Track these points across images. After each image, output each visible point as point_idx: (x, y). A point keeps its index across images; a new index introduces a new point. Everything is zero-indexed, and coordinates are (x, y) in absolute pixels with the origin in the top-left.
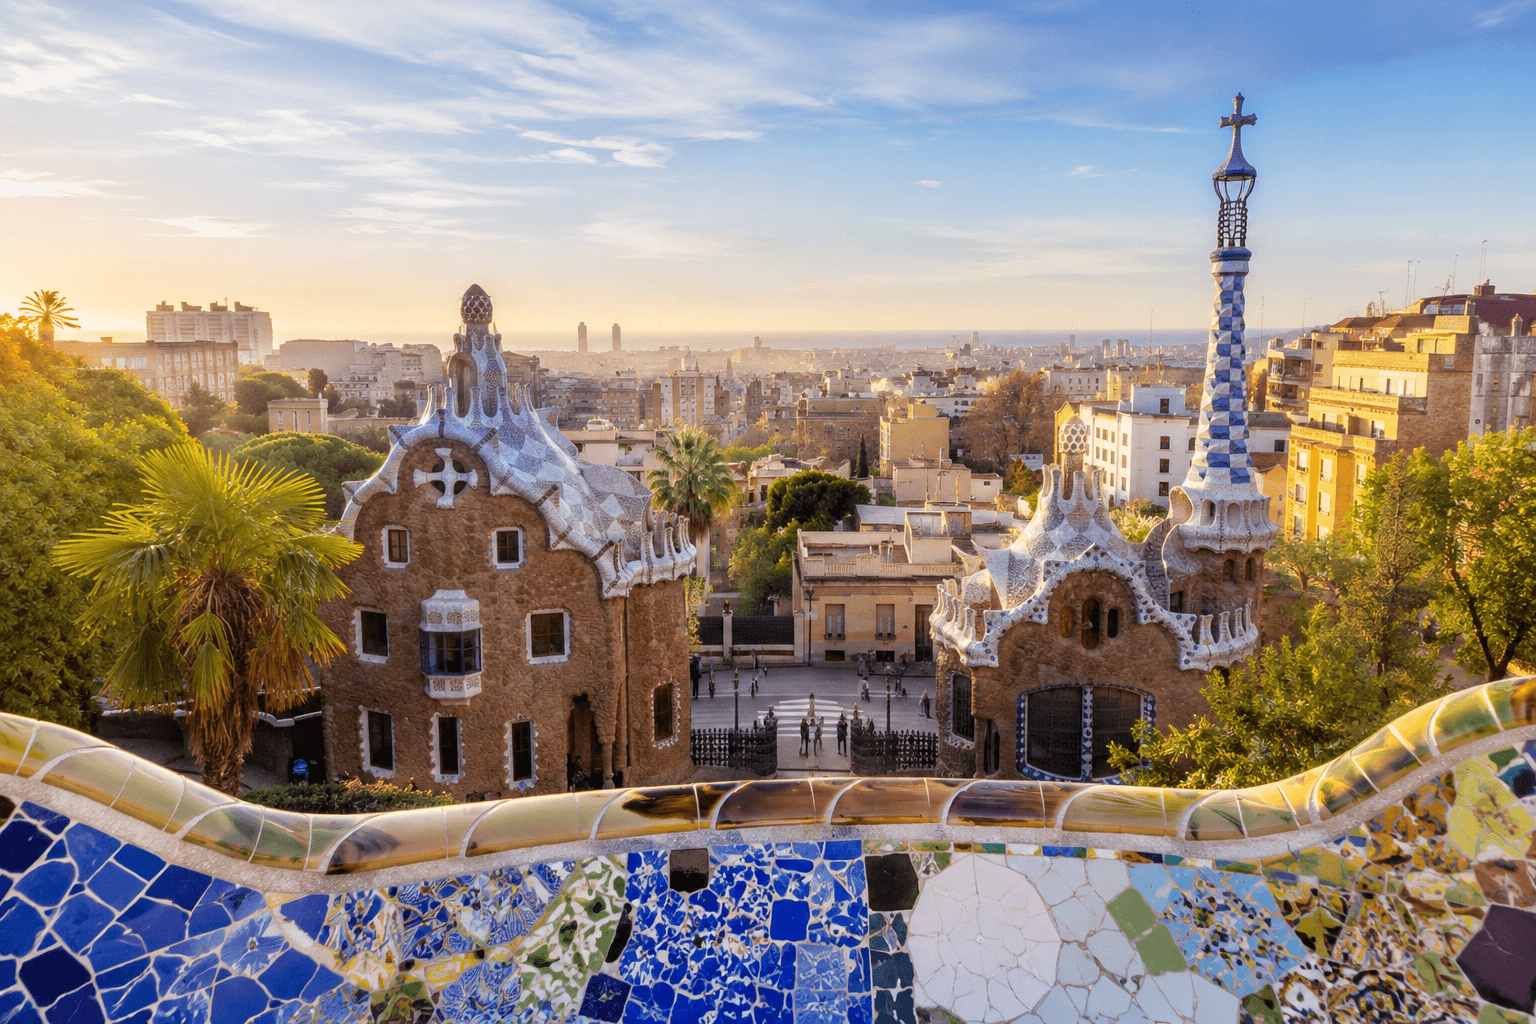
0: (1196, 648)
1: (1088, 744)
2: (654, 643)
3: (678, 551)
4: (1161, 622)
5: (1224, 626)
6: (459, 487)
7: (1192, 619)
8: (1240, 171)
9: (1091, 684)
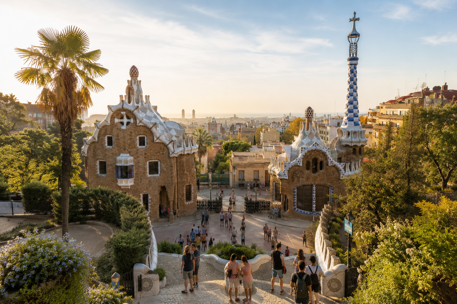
0: (345, 173)
1: (314, 202)
2: (186, 172)
3: (193, 145)
4: (335, 165)
5: (353, 167)
6: (128, 123)
7: (344, 164)
8: (355, 35)
9: (315, 184)
